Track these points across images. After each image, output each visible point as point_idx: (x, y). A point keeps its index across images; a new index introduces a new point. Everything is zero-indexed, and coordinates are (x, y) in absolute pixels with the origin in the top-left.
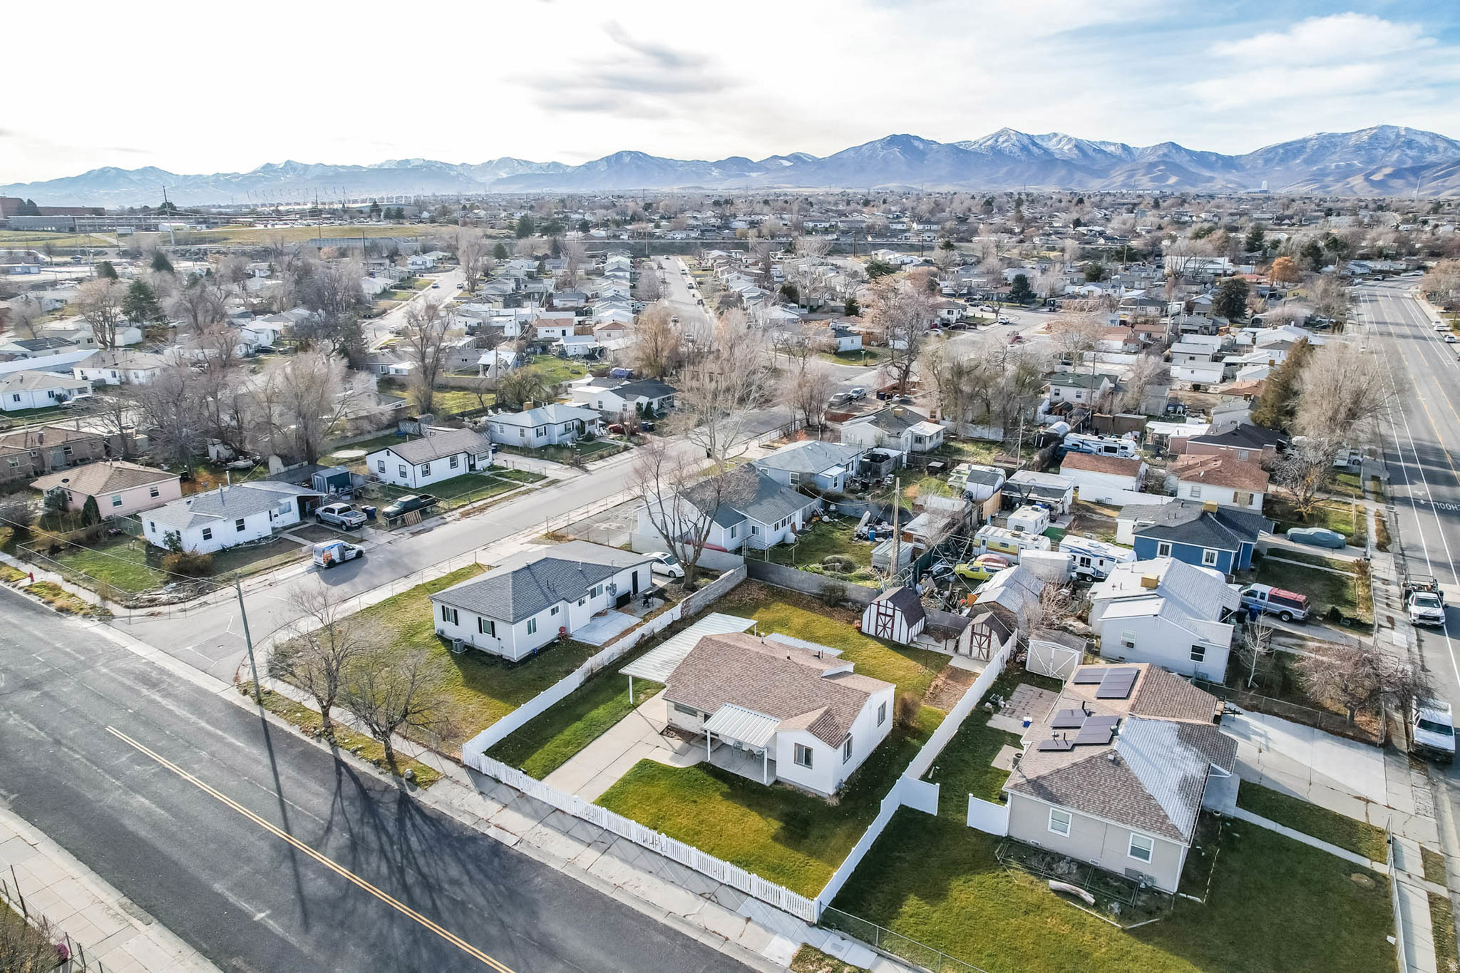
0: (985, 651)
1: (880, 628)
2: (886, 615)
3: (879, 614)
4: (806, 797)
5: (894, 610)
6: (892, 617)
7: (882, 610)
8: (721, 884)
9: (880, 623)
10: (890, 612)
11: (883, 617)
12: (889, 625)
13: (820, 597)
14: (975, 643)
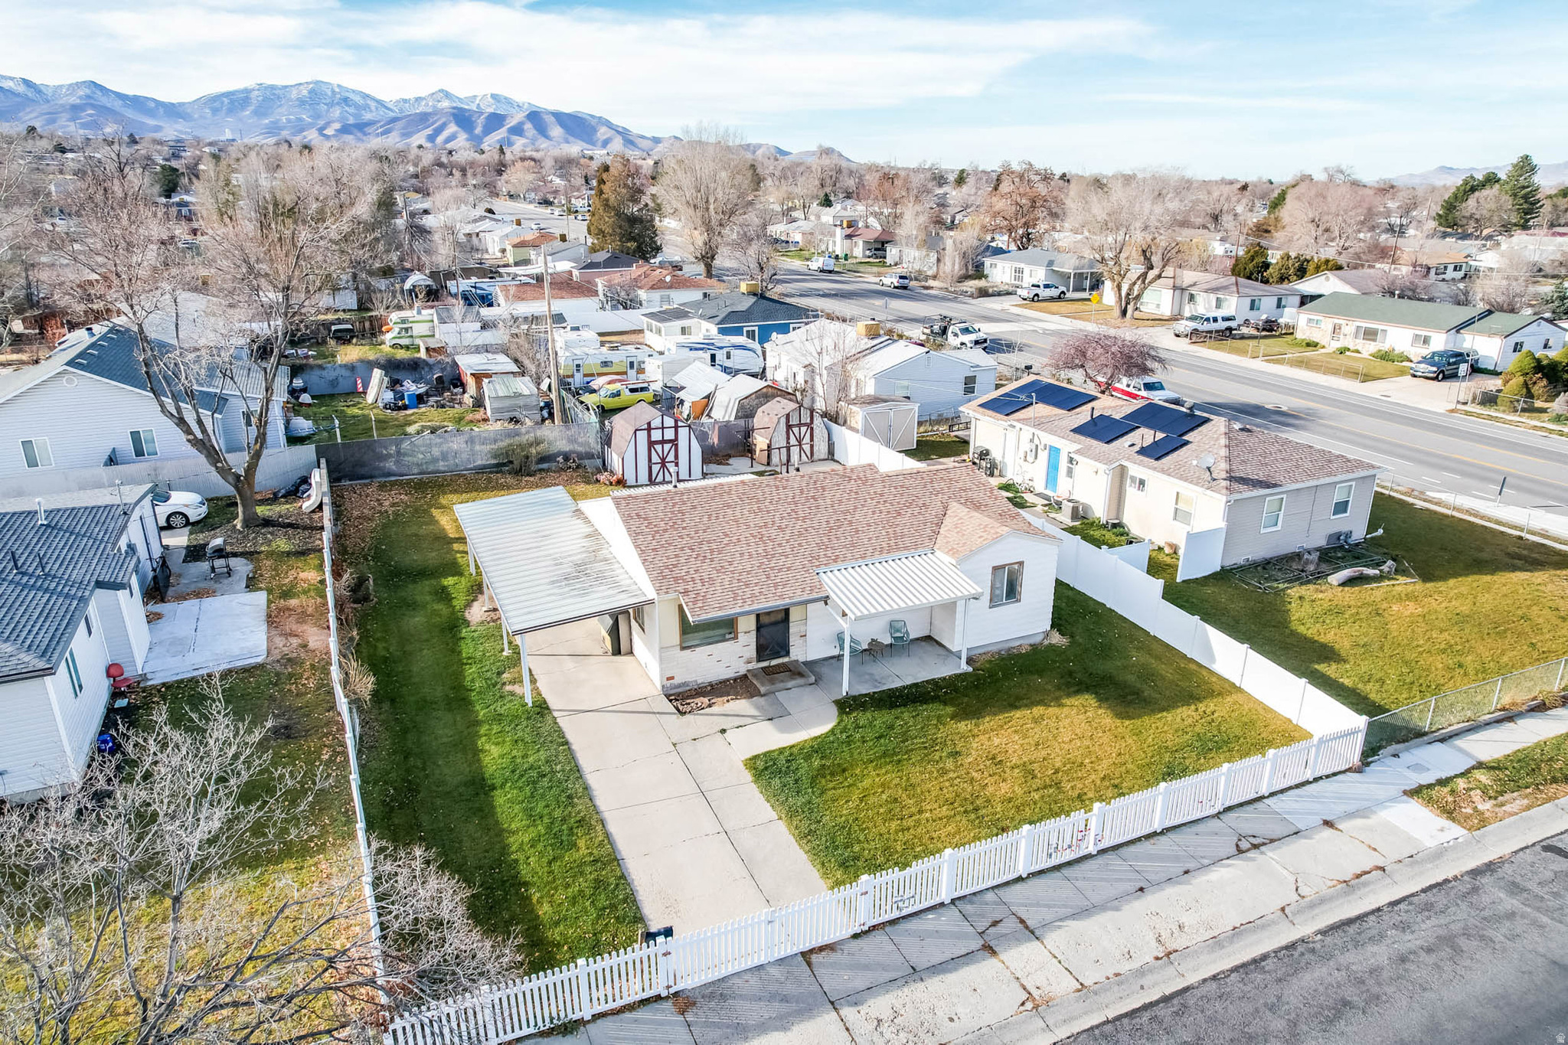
0: (807, 448)
1: (656, 468)
2: (663, 442)
3: (651, 444)
4: (1020, 656)
5: (676, 427)
6: (674, 442)
7: (656, 435)
8: (1218, 815)
9: (655, 458)
10: (669, 434)
11: (659, 447)
12: (671, 457)
13: (498, 468)
14: (793, 441)
